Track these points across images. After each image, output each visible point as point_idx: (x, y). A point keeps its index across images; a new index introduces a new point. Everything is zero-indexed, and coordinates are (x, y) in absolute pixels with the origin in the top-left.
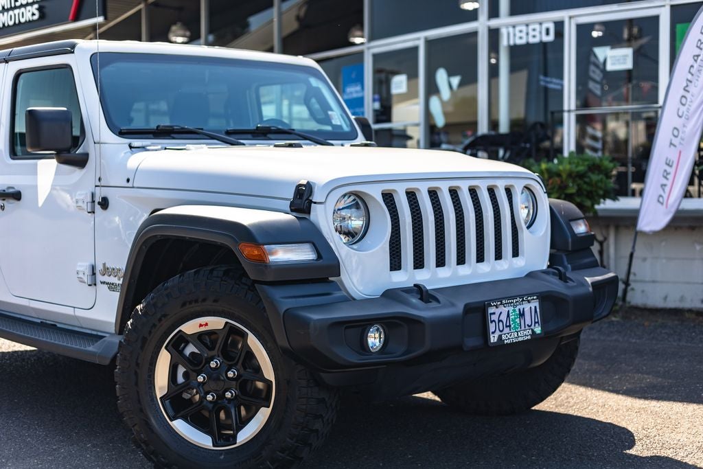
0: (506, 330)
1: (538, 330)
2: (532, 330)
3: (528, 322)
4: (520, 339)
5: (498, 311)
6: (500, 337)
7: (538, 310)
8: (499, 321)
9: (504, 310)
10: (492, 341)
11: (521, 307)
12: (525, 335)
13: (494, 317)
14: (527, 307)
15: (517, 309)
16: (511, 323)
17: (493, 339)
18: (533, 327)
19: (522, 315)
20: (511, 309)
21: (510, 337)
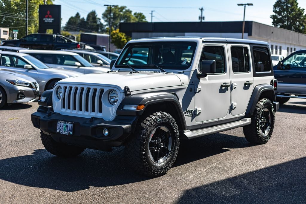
0: (62, 130)
1: (71, 133)
2: (69, 132)
3: (69, 130)
4: (65, 134)
5: (60, 124)
6: (59, 131)
7: (72, 127)
8: (60, 127)
9: (62, 124)
10: (57, 131)
11: (67, 125)
12: (66, 133)
13: (59, 125)
14: (69, 125)
15: (66, 125)
16: (64, 128)
17: (58, 131)
18: (70, 132)
19: (67, 127)
20: (64, 124)
21: (62, 132)
